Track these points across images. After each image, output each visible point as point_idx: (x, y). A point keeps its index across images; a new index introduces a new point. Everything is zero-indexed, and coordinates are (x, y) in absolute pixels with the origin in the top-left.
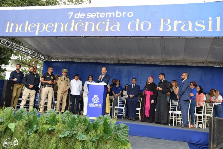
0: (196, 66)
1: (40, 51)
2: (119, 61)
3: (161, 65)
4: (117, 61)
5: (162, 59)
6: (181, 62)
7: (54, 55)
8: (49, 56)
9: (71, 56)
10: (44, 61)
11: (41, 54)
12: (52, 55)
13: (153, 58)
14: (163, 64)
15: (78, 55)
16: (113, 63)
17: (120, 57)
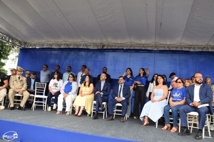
0: (194, 51)
1: (14, 35)
2: (103, 46)
3: (154, 50)
4: (101, 46)
5: (155, 43)
6: (177, 47)
7: (31, 41)
8: (25, 43)
9: (49, 42)
10: (20, 48)
11: (16, 39)
12: (29, 41)
13: (143, 42)
14: (156, 49)
15: (56, 40)
16: (96, 48)
17: (105, 41)
